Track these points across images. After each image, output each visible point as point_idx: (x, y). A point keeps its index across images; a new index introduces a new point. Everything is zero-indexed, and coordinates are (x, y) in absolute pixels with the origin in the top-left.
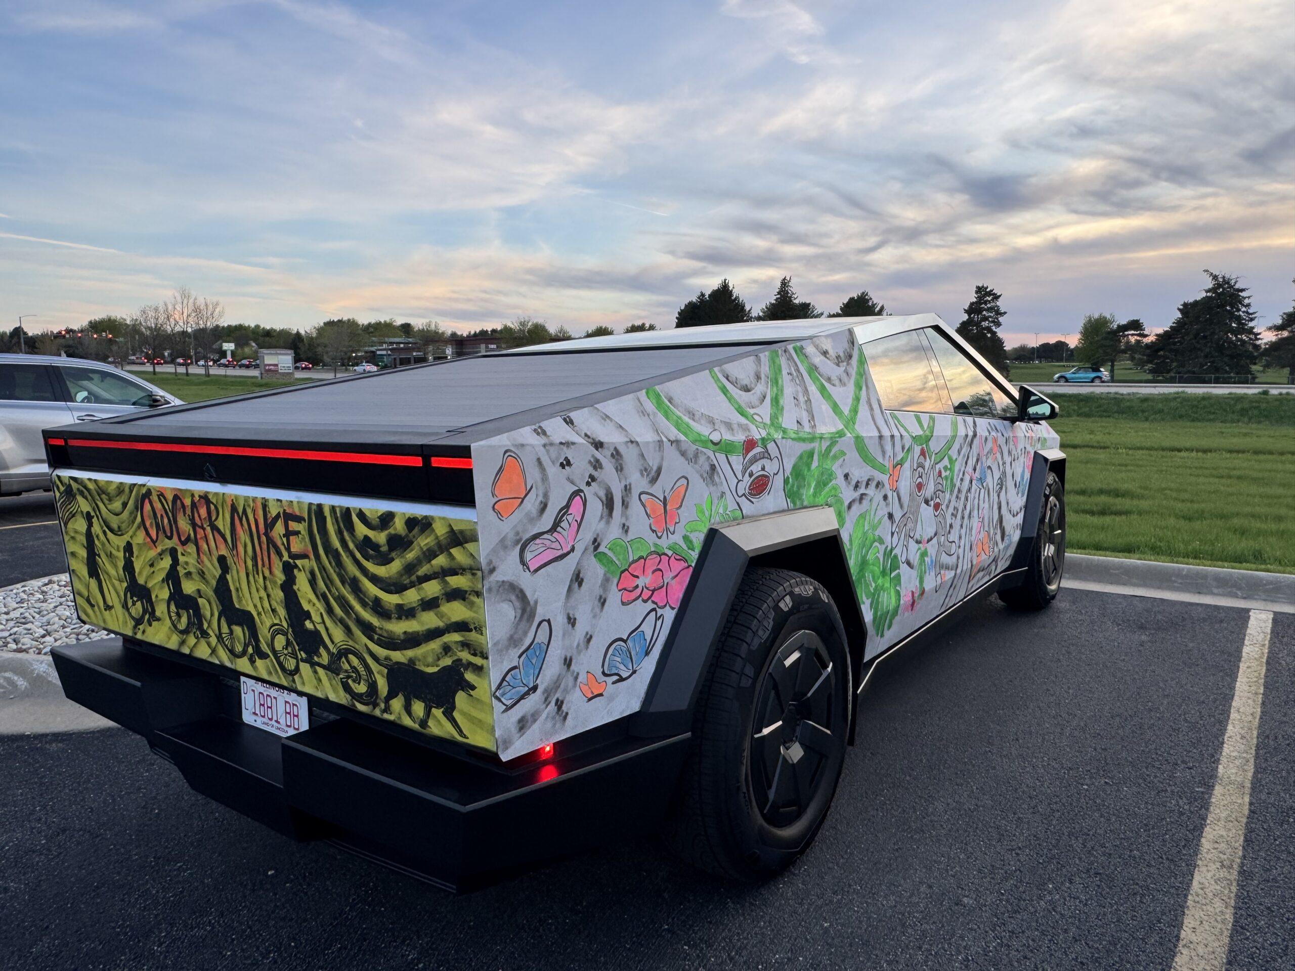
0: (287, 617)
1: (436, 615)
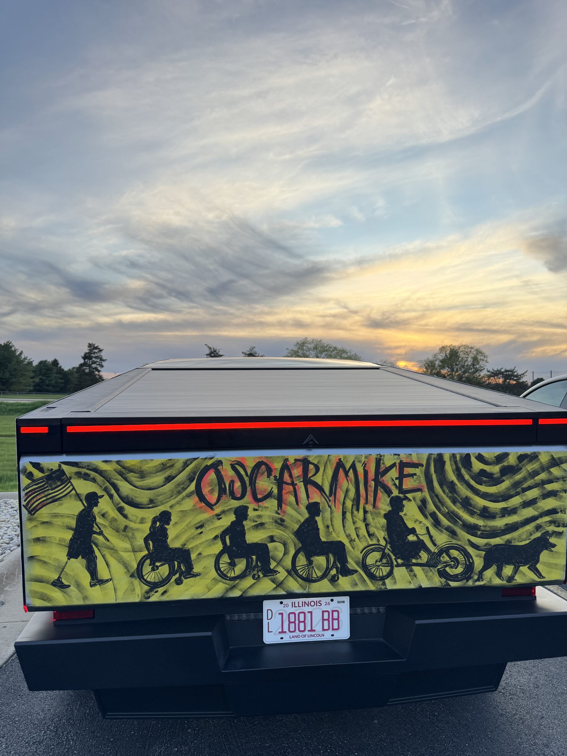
0: (387, 537)
1: (534, 509)
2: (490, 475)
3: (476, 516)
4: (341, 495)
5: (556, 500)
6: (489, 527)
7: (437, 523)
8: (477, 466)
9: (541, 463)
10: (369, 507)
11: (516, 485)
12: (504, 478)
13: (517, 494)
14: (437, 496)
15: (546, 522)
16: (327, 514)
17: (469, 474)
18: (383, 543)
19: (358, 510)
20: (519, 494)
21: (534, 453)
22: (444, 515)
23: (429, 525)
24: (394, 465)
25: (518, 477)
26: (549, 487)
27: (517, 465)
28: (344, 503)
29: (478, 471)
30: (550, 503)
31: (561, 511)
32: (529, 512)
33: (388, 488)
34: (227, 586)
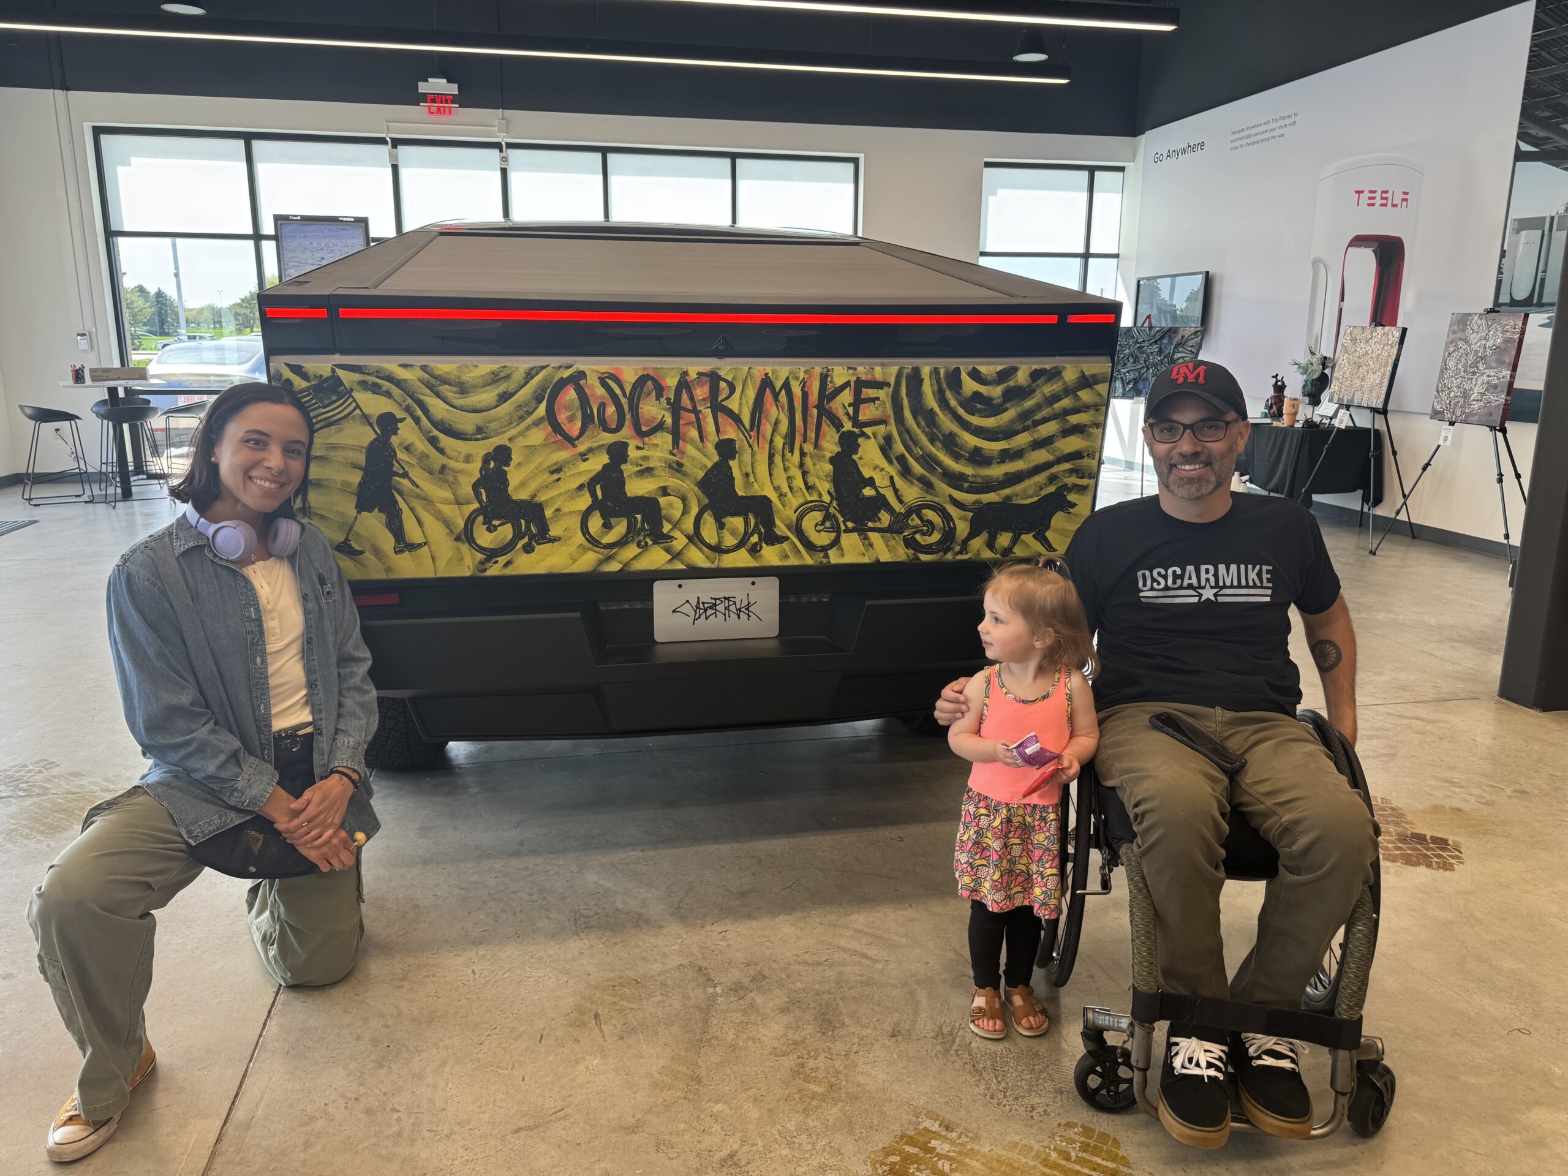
0: (832, 490)
1: (1048, 451)
2: (986, 401)
3: (962, 461)
4: (768, 429)
5: (1083, 438)
6: (980, 477)
7: (906, 472)
8: (970, 386)
9: (1065, 383)
10: (809, 448)
11: (1025, 415)
12: (1008, 405)
13: (1026, 429)
14: (908, 431)
15: (1065, 471)
16: (747, 457)
17: (957, 399)
18: (826, 498)
19: (792, 451)
20: (1028, 430)
21: (1056, 367)
22: (916, 460)
23: (893, 473)
24: (847, 385)
25: (1029, 404)
26: (1074, 419)
27: (1029, 386)
28: (771, 441)
29: (971, 394)
30: (1073, 443)
31: (1088, 455)
32: (1041, 456)
33: (838, 419)
34: (601, 556)
